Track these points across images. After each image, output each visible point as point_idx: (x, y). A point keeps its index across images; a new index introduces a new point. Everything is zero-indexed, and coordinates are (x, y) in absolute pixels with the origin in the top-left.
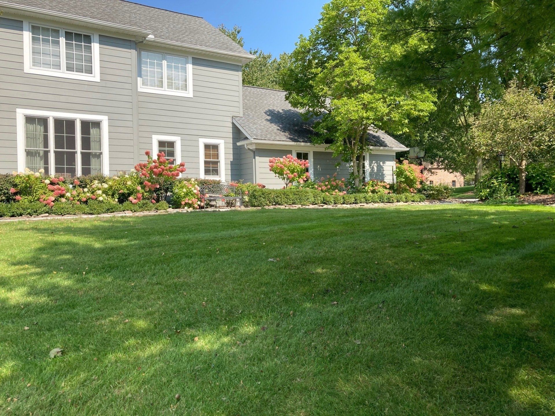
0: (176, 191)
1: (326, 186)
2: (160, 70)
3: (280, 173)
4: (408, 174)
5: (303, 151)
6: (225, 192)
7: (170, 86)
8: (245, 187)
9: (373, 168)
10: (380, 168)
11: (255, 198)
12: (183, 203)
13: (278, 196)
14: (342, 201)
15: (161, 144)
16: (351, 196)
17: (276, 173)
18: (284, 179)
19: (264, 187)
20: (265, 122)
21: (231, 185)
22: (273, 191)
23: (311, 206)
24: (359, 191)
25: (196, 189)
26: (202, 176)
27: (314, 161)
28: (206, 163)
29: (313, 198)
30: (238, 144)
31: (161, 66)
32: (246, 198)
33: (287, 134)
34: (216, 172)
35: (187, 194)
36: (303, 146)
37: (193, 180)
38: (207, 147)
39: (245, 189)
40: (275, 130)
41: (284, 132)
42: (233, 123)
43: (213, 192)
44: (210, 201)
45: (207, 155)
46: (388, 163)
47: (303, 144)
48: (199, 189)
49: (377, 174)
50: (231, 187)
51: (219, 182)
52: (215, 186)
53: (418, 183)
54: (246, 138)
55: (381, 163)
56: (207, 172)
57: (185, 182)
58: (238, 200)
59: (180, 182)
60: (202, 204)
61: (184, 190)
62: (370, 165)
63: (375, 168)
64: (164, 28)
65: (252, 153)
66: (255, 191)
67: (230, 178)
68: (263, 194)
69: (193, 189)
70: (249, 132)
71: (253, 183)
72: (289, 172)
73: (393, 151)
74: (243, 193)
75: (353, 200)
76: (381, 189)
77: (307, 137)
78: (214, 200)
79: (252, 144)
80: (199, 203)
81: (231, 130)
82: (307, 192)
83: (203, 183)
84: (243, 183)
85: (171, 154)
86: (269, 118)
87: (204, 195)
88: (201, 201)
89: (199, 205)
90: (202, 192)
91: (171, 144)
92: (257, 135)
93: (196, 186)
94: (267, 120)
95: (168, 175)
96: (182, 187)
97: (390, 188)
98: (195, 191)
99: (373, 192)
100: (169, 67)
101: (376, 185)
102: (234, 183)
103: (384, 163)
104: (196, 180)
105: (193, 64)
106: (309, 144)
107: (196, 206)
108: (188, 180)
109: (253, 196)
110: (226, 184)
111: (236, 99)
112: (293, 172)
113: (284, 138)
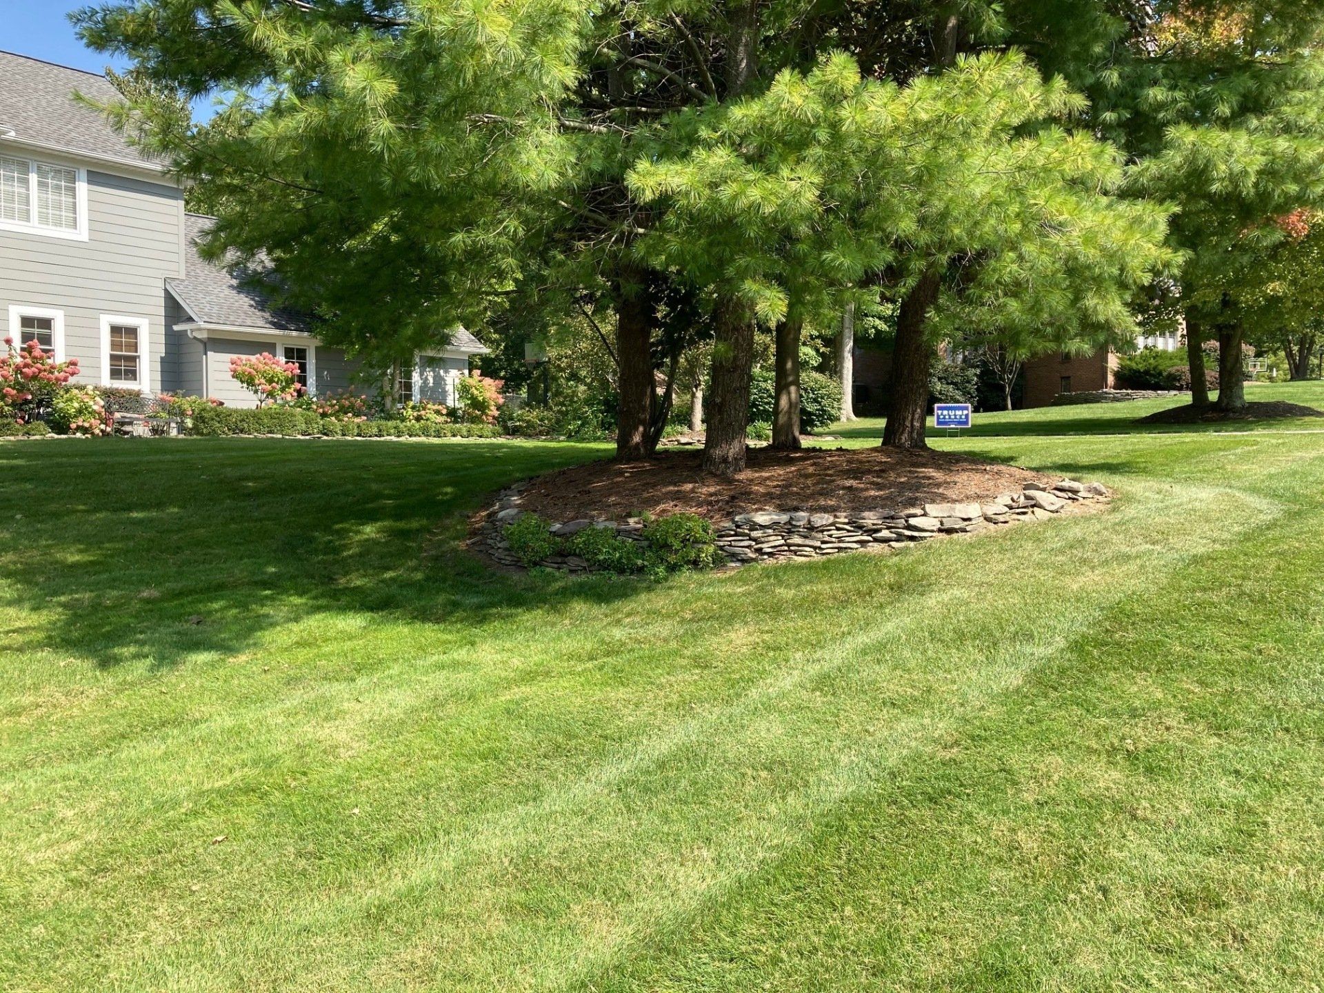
0: (61, 405)
1: (333, 406)
2: (23, 191)
3: (248, 381)
4: (476, 392)
5: (296, 345)
6: (149, 411)
7: (44, 219)
8: (187, 403)
9: (426, 379)
10: (439, 381)
11: (204, 422)
12: (73, 426)
13: (243, 420)
14: (356, 431)
15: (27, 321)
16: (374, 423)
17: (242, 382)
18: (256, 392)
19: (222, 404)
20: (227, 291)
21: (162, 400)
22: (236, 411)
23: (300, 437)
24: (389, 417)
25: (98, 404)
26: (106, 382)
27: (317, 363)
28: (113, 357)
29: (304, 426)
30: (176, 328)
31: (25, 182)
32: (189, 423)
33: (267, 315)
34: (132, 374)
35: (80, 412)
36: (296, 337)
37: (90, 387)
38: (115, 330)
39: (186, 406)
40: (246, 307)
41: (262, 310)
42: (166, 290)
43: (127, 410)
44: (123, 424)
45: (114, 345)
46: (454, 373)
47: (294, 333)
48: (102, 403)
49: (433, 390)
50: (162, 404)
51: (138, 394)
52: (133, 401)
53: (493, 408)
54: (190, 319)
55: (442, 372)
56: (115, 374)
57: (75, 391)
58: (173, 425)
59: (67, 391)
60: (109, 429)
61: (76, 405)
62: (421, 374)
63: (431, 380)
64: (30, 107)
65: (201, 347)
66: (204, 410)
67: (158, 386)
68: (218, 415)
69: (91, 403)
70: (196, 309)
71: (201, 397)
72: (263, 381)
73: (464, 353)
74: (182, 413)
75: (375, 430)
76: (433, 416)
77: (303, 322)
78: (130, 423)
79: (200, 330)
80: (103, 427)
81: (162, 303)
82: (293, 415)
83: (108, 394)
84: (184, 396)
85: (46, 340)
86: (235, 282)
87: (111, 413)
88: (107, 425)
89: (102, 431)
90: (108, 408)
91: (46, 323)
92: (210, 316)
93: (97, 399)
94: (231, 286)
95: (49, 380)
96: (71, 400)
97: (448, 415)
98: (96, 408)
99: (418, 419)
100: (41, 184)
101: (424, 409)
102: (167, 397)
103: (446, 372)
104: (96, 388)
105: (90, 182)
106: (306, 334)
107: (97, 431)
108: (81, 388)
109: (199, 418)
110: (152, 397)
111: (174, 248)
112: (270, 381)
113: (261, 323)
